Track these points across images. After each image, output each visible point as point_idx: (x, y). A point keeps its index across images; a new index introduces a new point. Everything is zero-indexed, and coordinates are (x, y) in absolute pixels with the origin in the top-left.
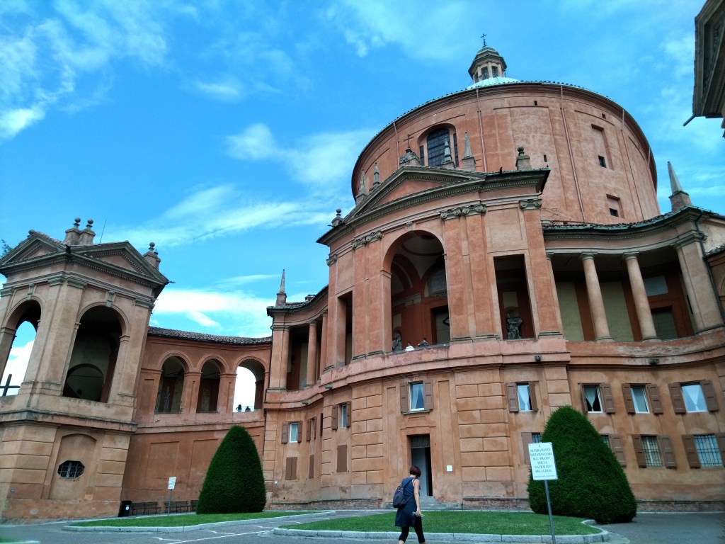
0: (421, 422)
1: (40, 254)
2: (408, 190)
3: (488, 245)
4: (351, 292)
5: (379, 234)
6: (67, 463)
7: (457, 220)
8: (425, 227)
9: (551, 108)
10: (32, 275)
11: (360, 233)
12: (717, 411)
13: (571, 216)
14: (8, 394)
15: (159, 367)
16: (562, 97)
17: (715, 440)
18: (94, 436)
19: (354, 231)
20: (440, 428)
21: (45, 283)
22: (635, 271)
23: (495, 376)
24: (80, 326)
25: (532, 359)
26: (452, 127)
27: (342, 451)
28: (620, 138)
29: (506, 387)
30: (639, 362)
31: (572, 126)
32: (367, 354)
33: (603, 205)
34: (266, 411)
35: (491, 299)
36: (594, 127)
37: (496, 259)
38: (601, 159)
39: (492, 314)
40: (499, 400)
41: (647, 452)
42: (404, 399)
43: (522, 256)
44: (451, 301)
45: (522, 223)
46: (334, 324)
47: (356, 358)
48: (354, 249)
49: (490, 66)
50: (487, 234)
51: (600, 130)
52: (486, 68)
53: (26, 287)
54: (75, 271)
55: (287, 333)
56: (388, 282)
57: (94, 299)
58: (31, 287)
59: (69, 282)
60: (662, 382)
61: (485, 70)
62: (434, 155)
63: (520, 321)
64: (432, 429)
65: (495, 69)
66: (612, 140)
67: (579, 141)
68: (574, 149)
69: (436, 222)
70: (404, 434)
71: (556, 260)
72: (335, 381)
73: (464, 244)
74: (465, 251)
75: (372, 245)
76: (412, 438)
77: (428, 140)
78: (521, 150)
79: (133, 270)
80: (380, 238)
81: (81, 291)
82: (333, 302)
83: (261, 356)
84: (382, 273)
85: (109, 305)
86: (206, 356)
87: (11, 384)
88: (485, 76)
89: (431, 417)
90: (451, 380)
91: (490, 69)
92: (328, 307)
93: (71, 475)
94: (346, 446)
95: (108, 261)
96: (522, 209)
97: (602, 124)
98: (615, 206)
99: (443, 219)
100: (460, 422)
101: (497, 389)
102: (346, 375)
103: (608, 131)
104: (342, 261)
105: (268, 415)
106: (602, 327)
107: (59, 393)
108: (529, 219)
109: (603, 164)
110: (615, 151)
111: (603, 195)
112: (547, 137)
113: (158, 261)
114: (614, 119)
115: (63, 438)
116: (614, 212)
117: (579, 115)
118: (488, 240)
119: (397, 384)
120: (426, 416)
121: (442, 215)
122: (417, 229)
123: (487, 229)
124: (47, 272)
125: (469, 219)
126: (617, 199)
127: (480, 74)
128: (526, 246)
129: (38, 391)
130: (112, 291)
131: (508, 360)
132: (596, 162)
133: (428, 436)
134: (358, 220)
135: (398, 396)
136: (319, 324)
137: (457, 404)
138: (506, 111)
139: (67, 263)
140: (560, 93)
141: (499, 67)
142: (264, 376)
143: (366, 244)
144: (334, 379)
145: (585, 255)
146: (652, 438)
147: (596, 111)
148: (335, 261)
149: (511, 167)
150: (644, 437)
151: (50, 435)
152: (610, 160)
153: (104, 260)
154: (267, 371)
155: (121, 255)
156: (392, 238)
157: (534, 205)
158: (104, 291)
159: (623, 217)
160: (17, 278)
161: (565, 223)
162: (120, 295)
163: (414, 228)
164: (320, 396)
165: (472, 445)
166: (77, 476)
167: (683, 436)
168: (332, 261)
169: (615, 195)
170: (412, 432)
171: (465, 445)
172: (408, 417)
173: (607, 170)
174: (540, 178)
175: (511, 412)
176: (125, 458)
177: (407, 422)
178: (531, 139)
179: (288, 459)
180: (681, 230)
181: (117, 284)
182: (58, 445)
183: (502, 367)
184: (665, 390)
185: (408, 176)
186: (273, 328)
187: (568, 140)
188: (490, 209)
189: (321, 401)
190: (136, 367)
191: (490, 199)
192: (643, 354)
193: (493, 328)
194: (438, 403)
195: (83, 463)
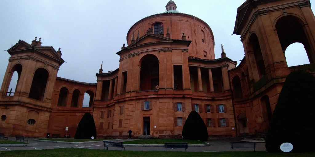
0: (148, 113)
1: (23, 48)
2: (149, 41)
3: (172, 61)
4: (127, 72)
5: (138, 53)
6: (30, 119)
7: (163, 52)
8: (153, 53)
9: (191, 23)
10: (20, 55)
11: (131, 52)
12: (227, 112)
13: (194, 55)
14: (11, 95)
15: (59, 90)
16: (195, 20)
17: (225, 120)
18: (39, 112)
19: (129, 52)
20: (153, 115)
21: (24, 58)
22: (210, 73)
23: (171, 100)
24: (35, 74)
25: (182, 96)
26: (163, 23)
27: (121, 121)
28: (208, 35)
29: (174, 104)
30: (209, 98)
31: (196, 29)
32: (131, 91)
33: (203, 53)
34: (93, 108)
35: (172, 78)
36: (202, 31)
37: (174, 65)
38: (203, 40)
39: (172, 82)
40: (172, 107)
41: (208, 123)
42: (143, 106)
43: (182, 66)
44: (160, 77)
45: (182, 56)
46: (120, 81)
47: (127, 92)
48: (129, 57)
49: (172, 6)
50: (172, 58)
51: (203, 32)
52: (171, 7)
53: (17, 59)
54: (35, 55)
55: (102, 82)
56: (140, 69)
57: (40, 65)
58: (19, 59)
59: (32, 59)
60: (214, 104)
61: (170, 7)
62: (156, 31)
63: (178, 85)
64: (151, 115)
65: (173, 7)
66: (206, 35)
67: (198, 34)
68: (196, 36)
69: (157, 52)
70: (142, 117)
71: (191, 68)
72: (120, 99)
73: (165, 60)
74: (165, 62)
75: (135, 57)
76: (144, 118)
77: (154, 26)
78: (183, 34)
79: (52, 56)
80: (138, 55)
81: (35, 62)
82: (120, 74)
83: (93, 89)
84: (138, 66)
85: (44, 68)
86: (75, 88)
87: (12, 92)
88: (170, 9)
89: (151, 112)
90: (158, 101)
91: (172, 7)
92: (118, 75)
93: (31, 124)
94: (122, 120)
95: (45, 52)
96: (183, 51)
97: (204, 30)
98: (205, 54)
99: (159, 52)
100: (160, 113)
101: (171, 104)
102: (124, 97)
103: (205, 32)
104: (124, 61)
105: (94, 109)
106: (201, 88)
107: (28, 97)
108: (184, 55)
109: (203, 42)
110: (206, 39)
111: (203, 51)
112: (189, 31)
113: (61, 54)
114: (207, 29)
115: (29, 111)
116: (205, 56)
117: (198, 26)
118: (172, 59)
119: (141, 101)
120: (149, 111)
121: (159, 50)
122: (151, 53)
123: (172, 56)
124: (25, 54)
125: (167, 52)
126: (206, 52)
127: (169, 8)
128: (183, 63)
129: (21, 95)
130: (46, 63)
131: (175, 96)
132: (201, 41)
133: (149, 117)
134: (131, 48)
135: (141, 105)
136: (114, 81)
137: (159, 108)
138: (179, 21)
139: (31, 52)
140: (194, 19)
141: (175, 7)
142: (94, 96)
143: (133, 56)
144: (119, 99)
145: (199, 67)
146: (210, 119)
147: (203, 26)
148: (122, 60)
149: (180, 39)
150: (208, 119)
151: (25, 110)
152: (205, 41)
153: (44, 52)
154: (95, 94)
155: (49, 51)
156: (142, 55)
157: (186, 51)
158: (43, 63)
159: (207, 57)
160: (15, 56)
161: (192, 57)
162: (48, 65)
163: (150, 53)
164: (113, 104)
165: (163, 120)
166: (33, 124)
167: (218, 119)
168: (121, 60)
169: (206, 51)
170: (144, 116)
171: (161, 120)
172: (144, 111)
173: (204, 43)
174: (188, 43)
175: (175, 111)
176: (48, 120)
177: (143, 113)
178: (185, 31)
179: (100, 123)
180: (223, 63)
181: (47, 61)
182: (27, 113)
183: (174, 98)
184: (215, 106)
185: (149, 37)
186: (98, 80)
187: (195, 33)
188: (174, 50)
189: (114, 105)
190: (52, 90)
191: (174, 47)
192: (210, 96)
193: (172, 86)
194: (153, 107)
195: (35, 120)
